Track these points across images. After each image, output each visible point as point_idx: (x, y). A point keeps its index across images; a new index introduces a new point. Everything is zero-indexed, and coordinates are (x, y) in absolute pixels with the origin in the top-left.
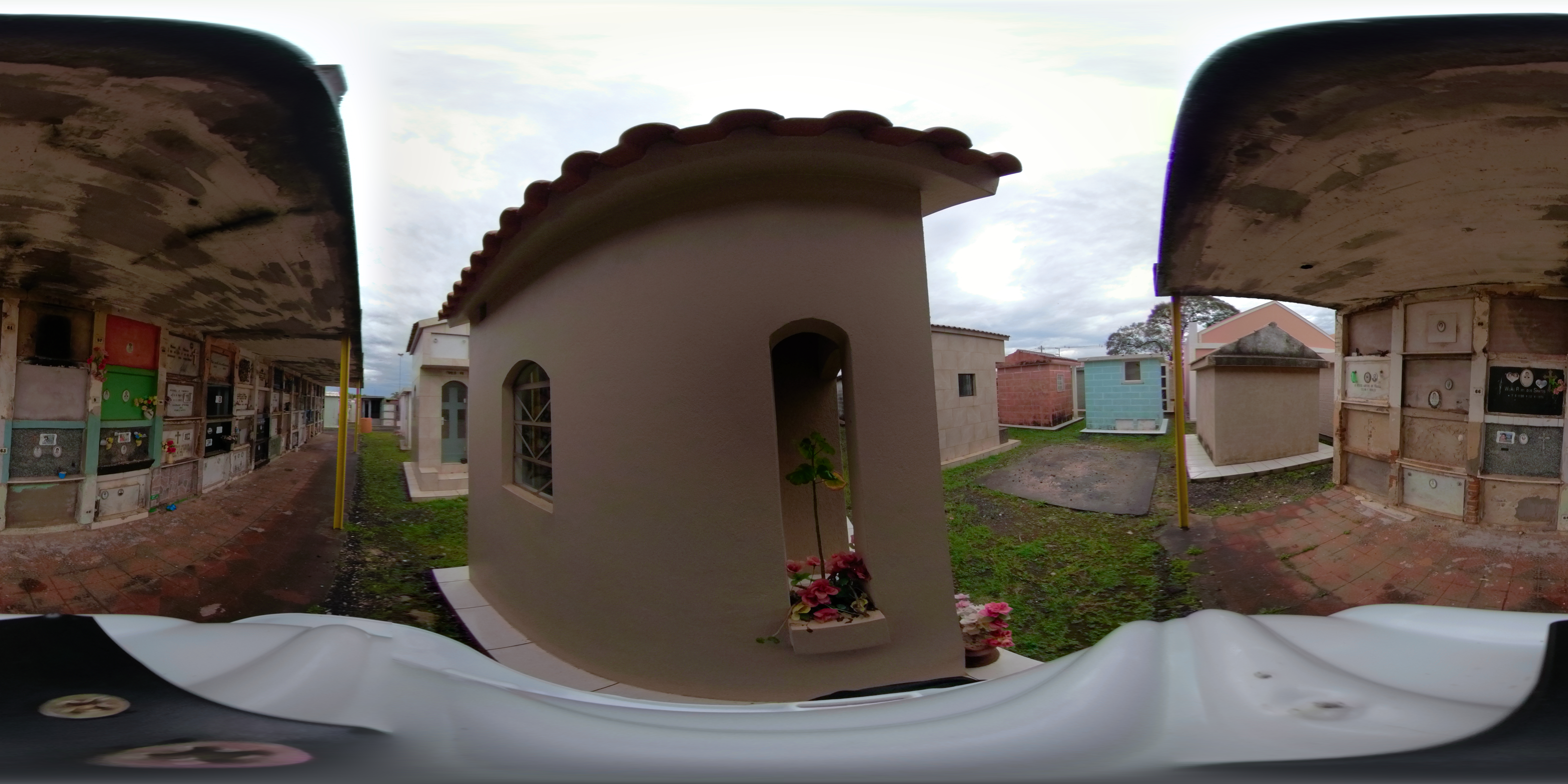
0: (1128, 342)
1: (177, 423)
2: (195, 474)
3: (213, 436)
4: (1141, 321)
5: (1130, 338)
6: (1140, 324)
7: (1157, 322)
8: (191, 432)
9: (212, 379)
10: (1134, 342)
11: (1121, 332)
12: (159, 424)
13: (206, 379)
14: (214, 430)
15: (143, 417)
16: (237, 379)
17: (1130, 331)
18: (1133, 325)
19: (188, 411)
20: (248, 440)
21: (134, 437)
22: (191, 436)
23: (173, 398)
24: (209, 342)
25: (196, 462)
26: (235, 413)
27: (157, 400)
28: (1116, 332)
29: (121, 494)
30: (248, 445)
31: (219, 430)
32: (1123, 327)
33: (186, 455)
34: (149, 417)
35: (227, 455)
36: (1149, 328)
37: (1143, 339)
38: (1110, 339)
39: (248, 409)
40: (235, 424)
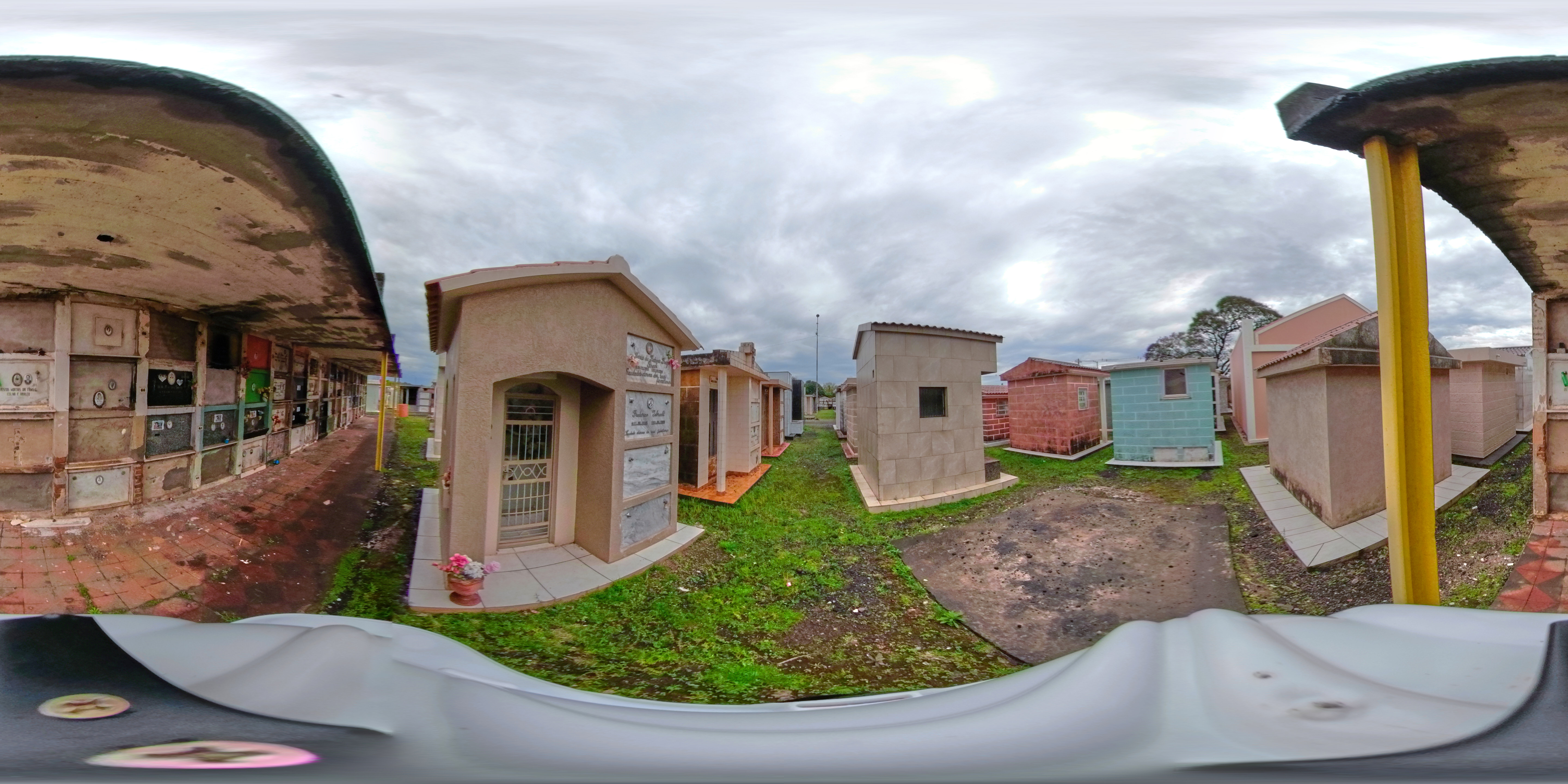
0: (1168, 353)
1: (277, 404)
2: (287, 440)
3: (295, 413)
4: (1181, 331)
5: (1170, 349)
6: (1181, 334)
7: (1198, 331)
8: (284, 410)
9: (296, 374)
10: (1175, 353)
11: (1160, 343)
12: (271, 405)
13: (293, 374)
14: (296, 410)
15: (262, 401)
16: (309, 374)
17: (1170, 342)
18: (1173, 335)
19: (282, 396)
20: (314, 417)
21: (258, 414)
22: (284, 413)
23: (277, 387)
24: (295, 349)
25: (287, 432)
26: (308, 398)
27: (270, 389)
28: (1155, 342)
29: (251, 453)
30: (314, 421)
31: (298, 409)
32: (1163, 337)
33: (282, 426)
34: (266, 400)
35: (303, 427)
36: (1191, 338)
37: (1184, 349)
38: (1149, 349)
39: (314, 394)
40: (307, 406)
